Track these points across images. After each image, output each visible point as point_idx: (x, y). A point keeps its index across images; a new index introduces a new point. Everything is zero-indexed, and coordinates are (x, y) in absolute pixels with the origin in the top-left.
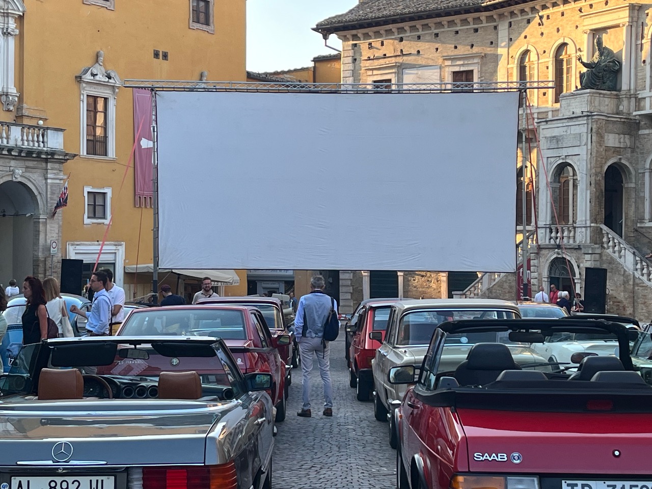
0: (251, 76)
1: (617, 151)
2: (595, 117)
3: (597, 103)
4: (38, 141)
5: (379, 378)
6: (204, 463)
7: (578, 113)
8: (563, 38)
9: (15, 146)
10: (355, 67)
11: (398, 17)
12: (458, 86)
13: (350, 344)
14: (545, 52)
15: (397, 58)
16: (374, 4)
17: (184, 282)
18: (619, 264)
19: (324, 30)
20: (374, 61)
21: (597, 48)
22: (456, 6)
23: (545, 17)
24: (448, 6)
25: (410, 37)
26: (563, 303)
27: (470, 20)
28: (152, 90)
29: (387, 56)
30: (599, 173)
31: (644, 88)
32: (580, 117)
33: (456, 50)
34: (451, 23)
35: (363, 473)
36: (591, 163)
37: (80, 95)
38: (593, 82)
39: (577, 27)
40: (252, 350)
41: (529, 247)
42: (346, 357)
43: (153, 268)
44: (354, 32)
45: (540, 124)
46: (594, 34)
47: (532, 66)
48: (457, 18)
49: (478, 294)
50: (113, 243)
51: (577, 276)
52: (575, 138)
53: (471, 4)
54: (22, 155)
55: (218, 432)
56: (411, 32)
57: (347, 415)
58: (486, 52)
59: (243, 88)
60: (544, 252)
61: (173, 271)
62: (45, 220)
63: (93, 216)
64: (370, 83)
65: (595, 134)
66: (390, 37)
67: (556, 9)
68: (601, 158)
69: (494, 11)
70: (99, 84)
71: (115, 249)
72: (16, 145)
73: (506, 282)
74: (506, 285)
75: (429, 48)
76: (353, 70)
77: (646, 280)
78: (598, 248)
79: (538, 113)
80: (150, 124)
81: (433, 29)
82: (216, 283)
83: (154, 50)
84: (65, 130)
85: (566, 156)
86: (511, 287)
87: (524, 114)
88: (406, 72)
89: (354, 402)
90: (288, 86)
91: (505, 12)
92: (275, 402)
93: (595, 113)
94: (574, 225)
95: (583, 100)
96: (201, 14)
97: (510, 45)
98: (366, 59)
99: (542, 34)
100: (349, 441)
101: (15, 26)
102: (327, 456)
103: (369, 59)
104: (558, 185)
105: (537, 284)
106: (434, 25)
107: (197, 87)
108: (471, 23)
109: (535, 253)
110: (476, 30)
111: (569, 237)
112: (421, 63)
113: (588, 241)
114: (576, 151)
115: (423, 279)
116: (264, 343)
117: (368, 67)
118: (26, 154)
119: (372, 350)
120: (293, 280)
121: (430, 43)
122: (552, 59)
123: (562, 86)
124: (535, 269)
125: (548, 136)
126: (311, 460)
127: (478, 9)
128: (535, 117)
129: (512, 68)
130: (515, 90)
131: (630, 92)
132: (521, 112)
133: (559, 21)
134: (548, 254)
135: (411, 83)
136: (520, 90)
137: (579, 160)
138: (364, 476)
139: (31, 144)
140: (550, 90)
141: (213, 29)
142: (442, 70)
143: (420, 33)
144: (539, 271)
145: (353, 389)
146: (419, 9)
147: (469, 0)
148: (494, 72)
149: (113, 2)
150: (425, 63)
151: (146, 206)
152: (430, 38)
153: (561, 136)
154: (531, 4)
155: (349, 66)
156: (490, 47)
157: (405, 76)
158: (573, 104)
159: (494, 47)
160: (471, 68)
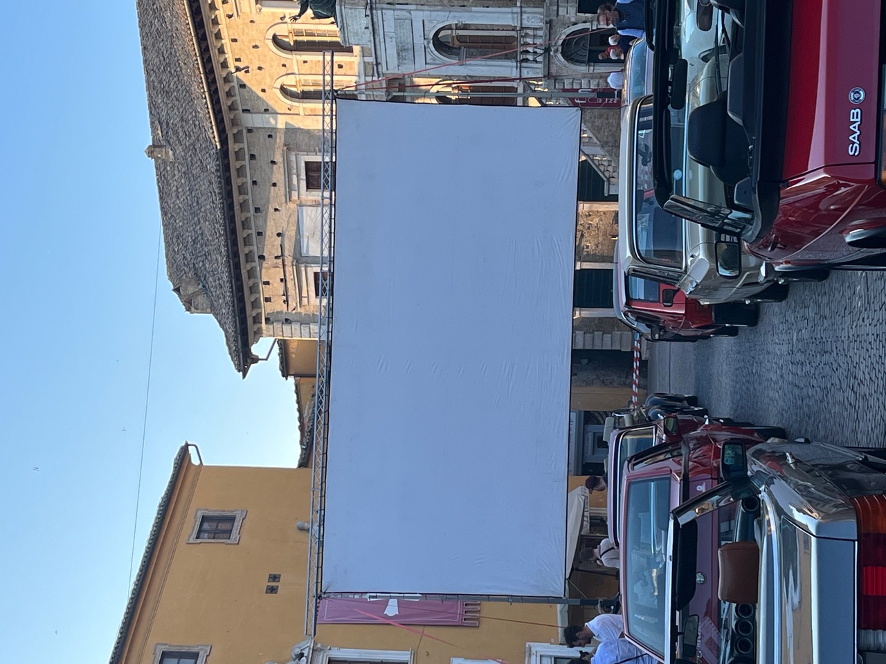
0: (305, 462)
5: (725, 295)
6: (854, 541)
7: (366, 21)
8: (267, 41)
10: (297, 321)
11: (231, 261)
12: (327, 181)
13: (676, 334)
14: (284, 65)
15: (286, 263)
16: (214, 294)
19: (246, 361)
20: (289, 294)
22: (220, 182)
23: (238, 64)
24: (219, 193)
25: (259, 246)
26: (625, 44)
27: (238, 165)
28: (320, 597)
29: (283, 277)
32: (372, 19)
33: (278, 185)
34: (241, 189)
35: (863, 319)
36: (435, 5)
39: (252, 22)
40: (685, 470)
41: (546, 90)
42: (694, 341)
43: (563, 605)
44: (250, 321)
45: (380, 73)
47: (303, 82)
48: (236, 182)
49: (609, 161)
50: (527, 659)
51: (587, 25)
52: (400, 26)
53: (218, 163)
55: (807, 520)
56: (252, 245)
57: (777, 341)
58: (282, 144)
59: (321, 473)
60: (554, 70)
61: (567, 577)
64: (318, 300)
66: (258, 273)
67: (227, 49)
69: (227, 132)
71: (535, 656)
73: (594, 122)
74: (598, 122)
75: (274, 220)
76: (301, 324)
79: (366, 75)
80: (365, 601)
81: (248, 215)
82: (585, 519)
83: (266, 593)
85: (425, 39)
86: (601, 116)
87: (367, 93)
88: (305, 252)
89: (758, 331)
90: (320, 412)
91: (229, 118)
92: (758, 440)
94: (518, 28)
95: (350, 15)
96: (219, 528)
97: (273, 112)
98: (286, 305)
99: (260, 68)
100: (815, 339)
102: (837, 370)
103: (286, 301)
104: (464, 50)
105: (597, 80)
106: (244, 214)
107: (317, 536)
108: (243, 163)
109: (555, 83)
110: (252, 157)
111: (535, 36)
112: (294, 232)
113: (541, 10)
114: (418, 26)
115: (586, 235)
116: (675, 453)
117: (296, 303)
119: (686, 303)
120: (583, 413)
121: (268, 219)
122: (294, 56)
123: (330, 42)
124: (577, 83)
125: (396, 63)
126: (843, 392)
127: (224, 153)
128: (371, 80)
129: (304, 109)
130: (334, 105)
132: (363, 97)
133: (244, 45)
134: (556, 64)
135: (320, 245)
136: (334, 98)
137: (431, 22)
138: (868, 318)
140: (335, 58)
141: (240, 512)
142: (304, 203)
143: (253, 232)
144: (580, 77)
145: (740, 332)
146: (222, 233)
147: (212, 166)
148: (309, 134)
149: (200, 647)
150: (294, 226)
151: (478, 612)
152: (261, 219)
153: (397, 45)
154: (220, 82)
155: (296, 329)
156: (276, 139)
157: (311, 254)
158: (355, 28)
159: (276, 133)
160: (303, 165)
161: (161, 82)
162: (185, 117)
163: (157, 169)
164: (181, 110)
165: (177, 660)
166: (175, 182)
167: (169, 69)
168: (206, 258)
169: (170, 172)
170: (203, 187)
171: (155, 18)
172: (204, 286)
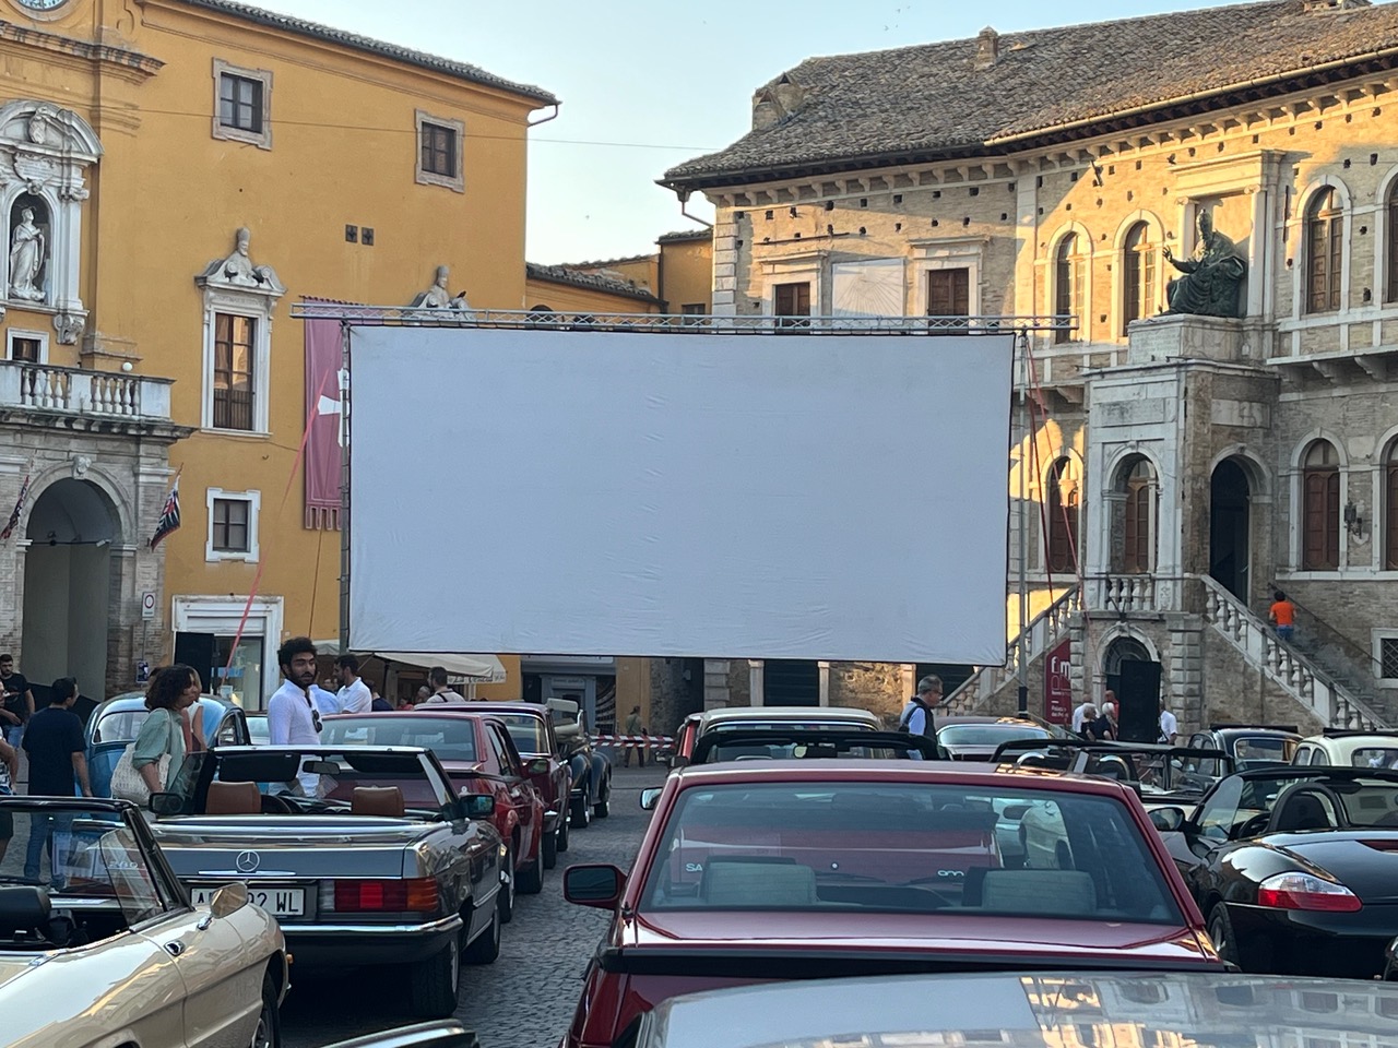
0: (534, 274)
1: (1236, 433)
2: (1193, 368)
3: (1198, 342)
4: (123, 403)
6: (400, 877)
7: (1162, 359)
8: (1138, 212)
9: (78, 412)
10: (739, 256)
11: (824, 162)
14: (1104, 237)
15: (822, 241)
16: (778, 135)
17: (396, 675)
18: (1237, 651)
19: (680, 184)
20: (778, 246)
21: (1200, 233)
22: (936, 145)
23: (1106, 171)
24: (920, 144)
25: (847, 202)
27: (963, 170)
28: (343, 323)
29: (802, 236)
30: (1199, 475)
31: (1289, 314)
32: (1164, 367)
33: (935, 228)
34: (927, 177)
36: (1184, 456)
37: (203, 313)
38: (1192, 299)
39: (1165, 191)
40: (485, 777)
41: (1069, 616)
43: (338, 648)
44: (739, 189)
45: (1090, 378)
46: (1196, 205)
47: (1081, 264)
48: (938, 167)
49: (971, 706)
50: (260, 598)
52: (1154, 406)
53: (964, 142)
54: (93, 429)
56: (848, 191)
58: (994, 234)
60: (1095, 626)
61: (376, 654)
62: (132, 554)
63: (223, 546)
64: (770, 288)
65: (1192, 401)
66: (808, 201)
67: (1126, 155)
68: (1205, 447)
69: (1009, 155)
70: (240, 292)
71: (264, 609)
72: (82, 410)
75: (884, 224)
76: (735, 264)
77: (1285, 683)
78: (1197, 620)
79: (1091, 355)
81: (891, 186)
82: (459, 678)
83: (347, 226)
84: (173, 381)
85: (1138, 441)
88: (839, 268)
91: (1029, 157)
93: (1193, 361)
94: (1154, 575)
95: (1171, 334)
96: (439, 154)
97: (1039, 221)
98: (762, 241)
99: (1100, 202)
101: (82, 183)
103: (767, 242)
104: (1124, 497)
105: (1082, 688)
106: (892, 179)
108: (966, 177)
109: (1078, 628)
110: (974, 191)
111: (1142, 599)
112: (867, 252)
113: (1179, 608)
114: (1156, 432)
115: (868, 675)
117: (765, 257)
118: (100, 427)
120: (613, 674)
121: (885, 214)
122: (1118, 252)
123: (1137, 305)
124: (1078, 659)
125: (1104, 401)
127: (978, 151)
128: (1084, 364)
129: (1043, 266)
131: (1263, 320)
133: (1133, 179)
134: (1104, 630)
137: (1161, 450)
139: (110, 408)
141: (461, 184)
142: (909, 267)
143: (867, 193)
144: (1087, 663)
146: (864, 149)
147: (961, 133)
148: (1008, 273)
149: (269, 134)
150: (876, 252)
151: (325, 528)
152: (886, 203)
153: (1129, 402)
154: (1079, 144)
155: (727, 256)
156: (1001, 225)
157: (836, 278)
158: (1153, 342)
159: (1009, 224)
160: (962, 265)
161: (1090, 49)
162: (1035, 89)
163: (966, 42)
164: (1046, 82)
165: (250, 102)
166: (943, 71)
167: (1106, 62)
168: (830, 123)
169: (958, 63)
170: (932, 118)
171: (1183, 39)
172: (790, 119)
